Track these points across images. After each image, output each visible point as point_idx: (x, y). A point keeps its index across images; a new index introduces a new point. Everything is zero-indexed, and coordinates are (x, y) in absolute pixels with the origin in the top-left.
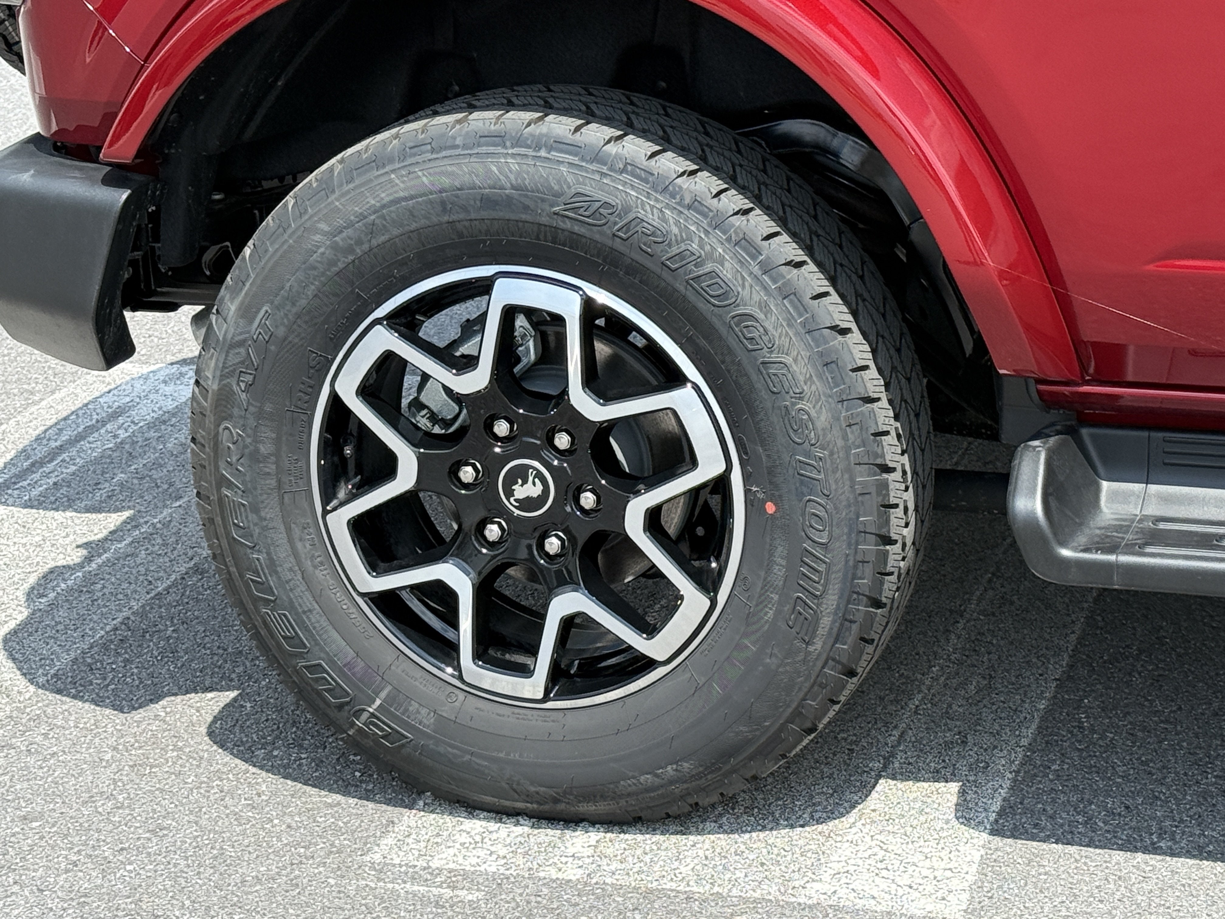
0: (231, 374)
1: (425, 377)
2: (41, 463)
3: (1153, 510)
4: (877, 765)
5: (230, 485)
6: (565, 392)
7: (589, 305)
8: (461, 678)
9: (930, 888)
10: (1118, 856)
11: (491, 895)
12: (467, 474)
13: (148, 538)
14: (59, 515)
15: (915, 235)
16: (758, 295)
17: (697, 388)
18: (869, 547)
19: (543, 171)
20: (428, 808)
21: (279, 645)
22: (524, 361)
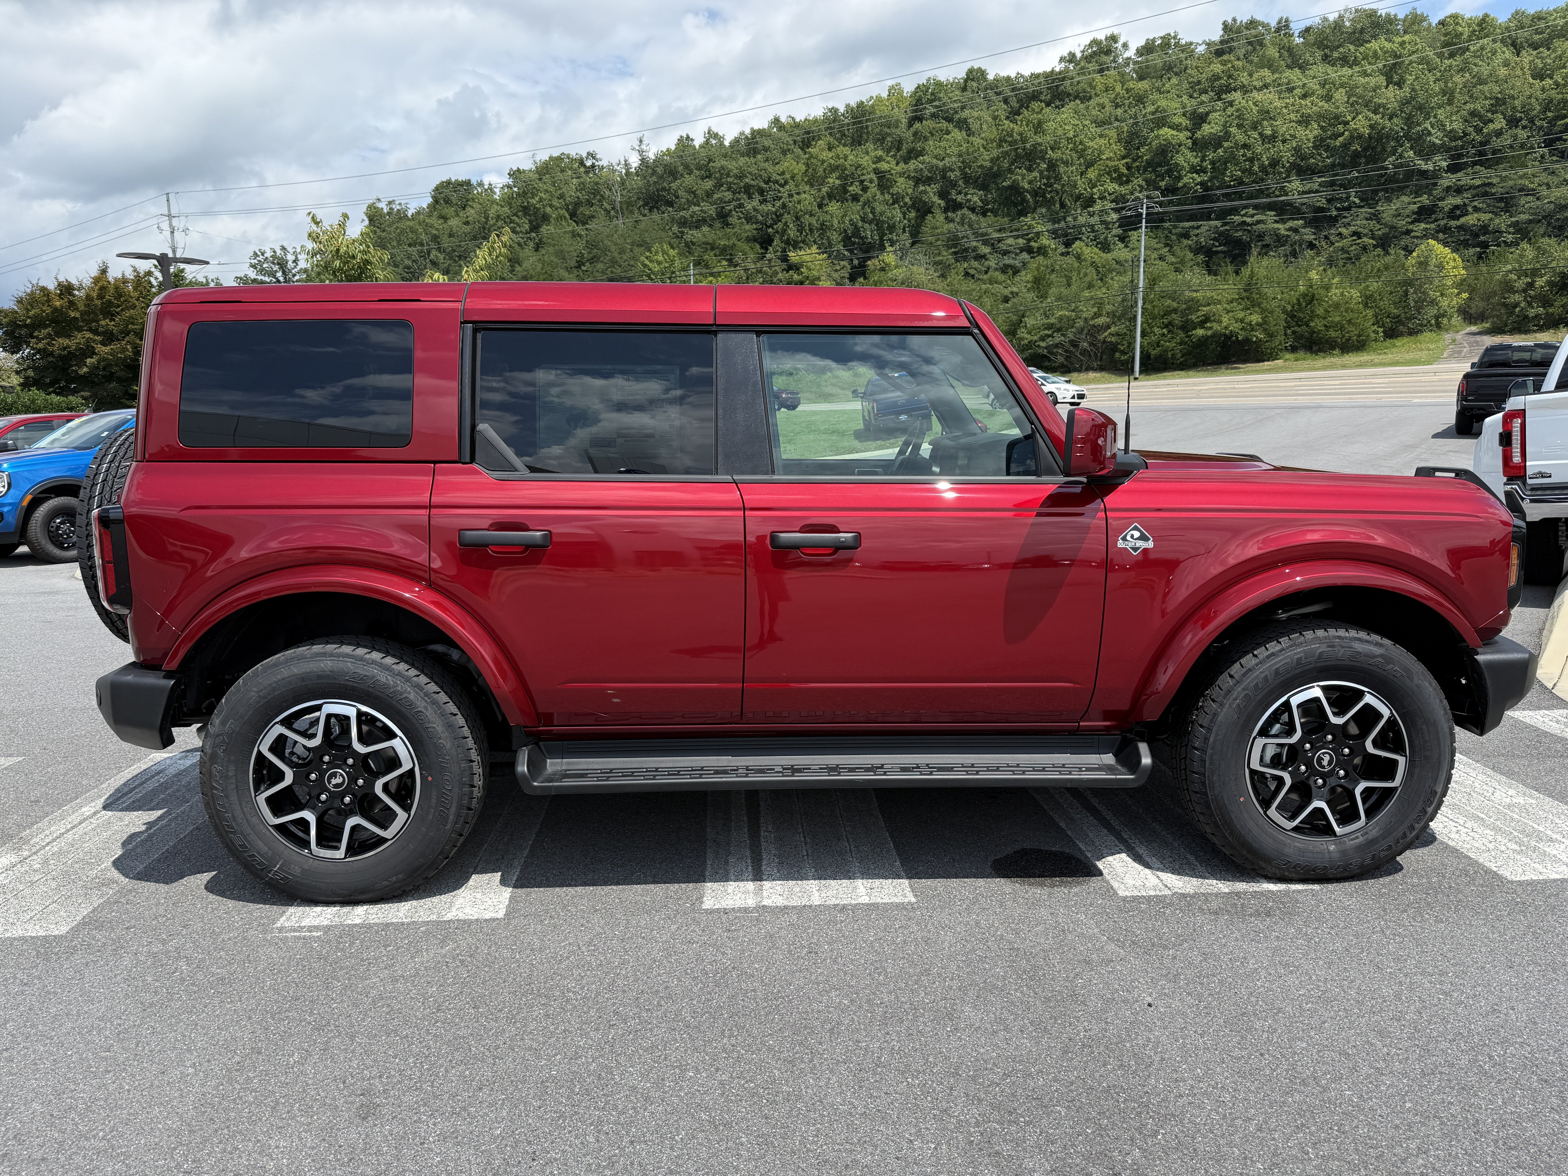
0: (217, 746)
1: (296, 742)
2: (127, 794)
3: (564, 767)
4: (472, 870)
5: (216, 789)
6: (351, 743)
7: (359, 711)
8: (311, 854)
9: (492, 909)
10: (558, 889)
11: (325, 933)
12: (313, 776)
13: (176, 818)
14: (136, 813)
15: (480, 682)
16: (424, 704)
17: (401, 738)
18: (466, 789)
19: (341, 665)
20: (299, 905)
21: (237, 849)
22: (335, 734)
